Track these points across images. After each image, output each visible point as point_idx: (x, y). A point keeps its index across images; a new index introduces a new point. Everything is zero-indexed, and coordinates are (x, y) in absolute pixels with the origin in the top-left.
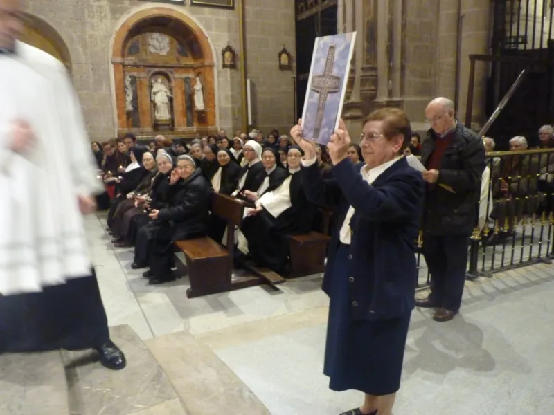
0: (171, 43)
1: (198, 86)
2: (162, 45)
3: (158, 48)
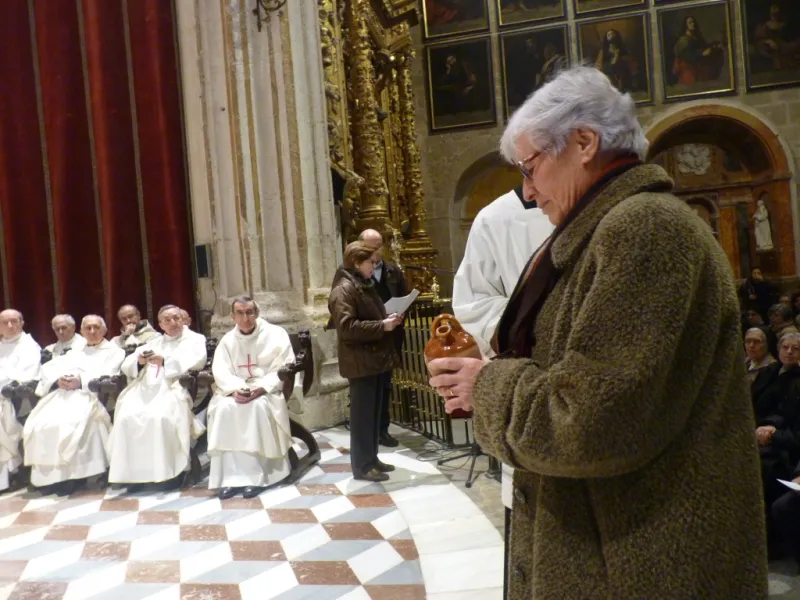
0: (713, 154)
1: (762, 213)
2: (698, 160)
3: (692, 165)
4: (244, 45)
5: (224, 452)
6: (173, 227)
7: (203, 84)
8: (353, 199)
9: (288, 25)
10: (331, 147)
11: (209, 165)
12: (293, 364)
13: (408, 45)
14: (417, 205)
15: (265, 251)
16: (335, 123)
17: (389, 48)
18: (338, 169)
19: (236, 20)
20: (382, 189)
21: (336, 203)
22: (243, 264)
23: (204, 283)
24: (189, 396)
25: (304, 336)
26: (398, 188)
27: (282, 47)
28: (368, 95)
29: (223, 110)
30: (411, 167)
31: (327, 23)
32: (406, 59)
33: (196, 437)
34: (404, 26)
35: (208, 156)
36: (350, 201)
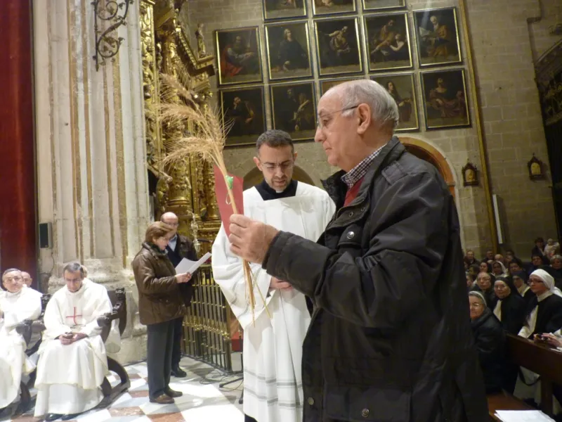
4: (85, 80)
5: (48, 386)
6: (22, 209)
7: (52, 105)
8: (164, 192)
9: (119, 67)
10: (148, 155)
11: (54, 164)
12: (110, 314)
13: (207, 89)
14: (211, 197)
15: (94, 229)
16: (152, 138)
17: (194, 89)
18: (153, 170)
19: (80, 62)
20: (185, 185)
21: (151, 194)
22: (76, 238)
23: (44, 252)
24: (23, 341)
25: (120, 292)
26: (199, 186)
27: (114, 82)
28: (177, 120)
29: (67, 124)
30: (208, 171)
31: (148, 69)
32: (206, 98)
33: (27, 374)
34: (205, 75)
35: (53, 157)
36: (161, 193)
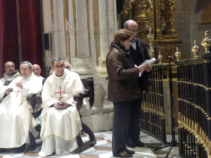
6: (33, 24)
8: (128, 11)
25: (90, 80)
26: (161, 6)
36: (126, 12)
